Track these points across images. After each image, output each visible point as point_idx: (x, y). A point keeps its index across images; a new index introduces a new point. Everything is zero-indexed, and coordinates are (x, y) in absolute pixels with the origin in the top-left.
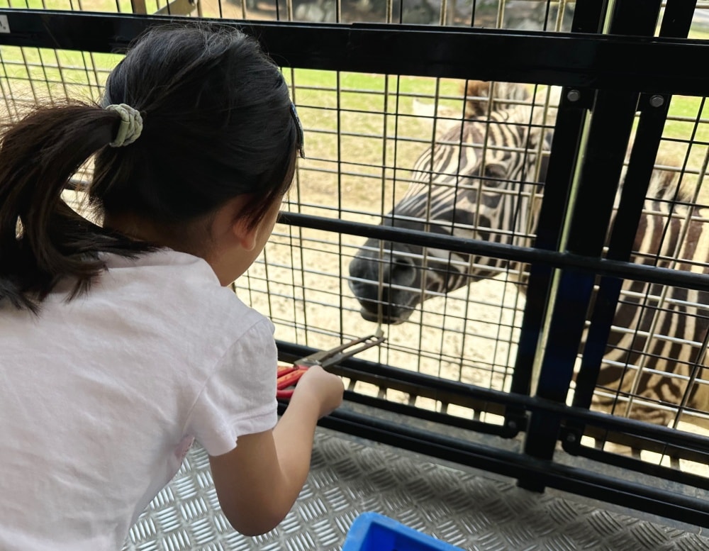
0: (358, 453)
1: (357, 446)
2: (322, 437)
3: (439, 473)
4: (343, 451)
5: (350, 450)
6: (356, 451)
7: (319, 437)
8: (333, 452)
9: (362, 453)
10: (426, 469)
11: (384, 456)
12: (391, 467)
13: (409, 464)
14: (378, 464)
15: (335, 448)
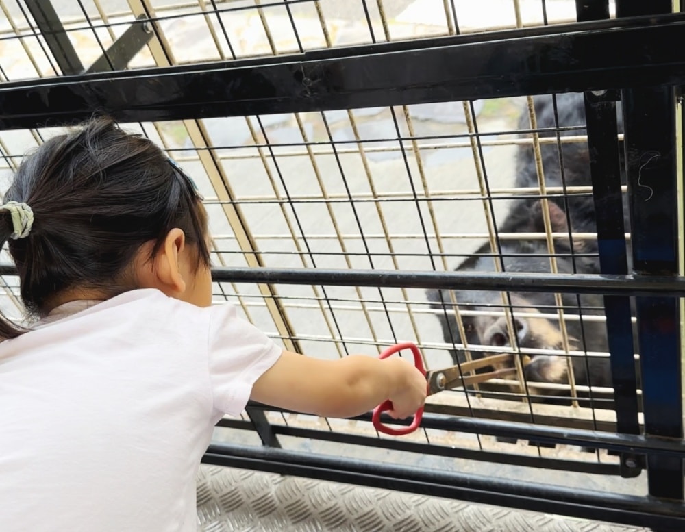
0: (460, 513)
1: (459, 505)
2: (418, 500)
3: (557, 527)
4: (442, 514)
5: (450, 511)
6: (457, 512)
7: (414, 501)
8: (430, 517)
9: (465, 515)
10: (540, 523)
11: (490, 514)
12: (500, 526)
13: (520, 520)
14: (484, 525)
15: (433, 512)
